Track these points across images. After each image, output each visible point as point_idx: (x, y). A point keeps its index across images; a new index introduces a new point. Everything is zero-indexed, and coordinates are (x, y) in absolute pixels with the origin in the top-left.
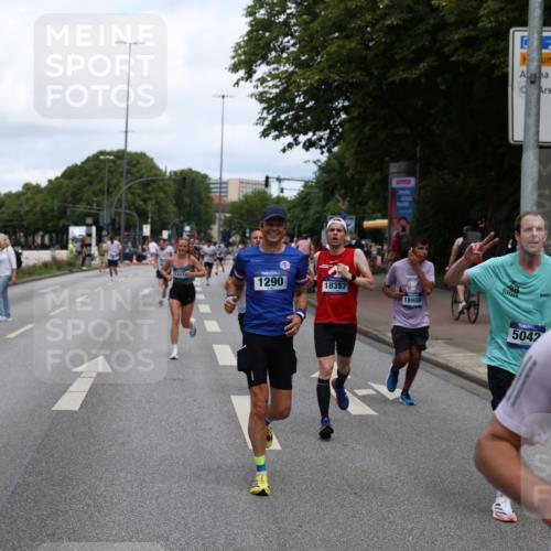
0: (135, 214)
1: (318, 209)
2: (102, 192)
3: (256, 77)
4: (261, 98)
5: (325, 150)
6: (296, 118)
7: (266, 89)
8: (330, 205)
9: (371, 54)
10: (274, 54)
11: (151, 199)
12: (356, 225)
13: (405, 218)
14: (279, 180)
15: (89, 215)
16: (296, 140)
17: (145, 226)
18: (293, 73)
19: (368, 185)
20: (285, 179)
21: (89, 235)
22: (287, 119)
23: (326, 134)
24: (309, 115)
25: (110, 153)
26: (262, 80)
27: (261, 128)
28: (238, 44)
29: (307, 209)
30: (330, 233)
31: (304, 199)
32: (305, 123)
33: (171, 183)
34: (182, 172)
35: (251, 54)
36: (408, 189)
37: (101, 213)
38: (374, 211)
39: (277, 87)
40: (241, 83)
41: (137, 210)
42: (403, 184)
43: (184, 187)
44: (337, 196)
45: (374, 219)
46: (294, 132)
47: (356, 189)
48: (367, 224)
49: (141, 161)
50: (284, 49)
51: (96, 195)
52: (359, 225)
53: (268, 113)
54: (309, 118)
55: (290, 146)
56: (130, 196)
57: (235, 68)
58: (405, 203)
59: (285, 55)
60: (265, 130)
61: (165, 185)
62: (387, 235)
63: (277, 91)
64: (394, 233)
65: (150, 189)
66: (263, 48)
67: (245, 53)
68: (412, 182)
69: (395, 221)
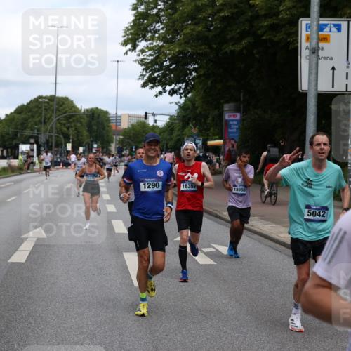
0: (62, 137)
1: (179, 133)
2: (40, 122)
3: (138, 49)
4: (142, 62)
5: (182, 96)
6: (164, 75)
7: (145, 57)
8: (186, 130)
9: (211, 34)
10: (150, 34)
11: (72, 127)
12: (203, 144)
13: (233, 139)
14: (154, 115)
15: (32, 137)
16: (164, 89)
17: (68, 144)
18: (162, 46)
19: (210, 118)
20: (157, 114)
21: (32, 150)
22: (158, 76)
23: (183, 85)
24: (172, 73)
25: (45, 98)
26: (142, 51)
27: (142, 82)
28: (127, 28)
29: (172, 134)
30: (186, 152)
31: (170, 127)
32: (170, 78)
33: (85, 116)
34: (92, 109)
35: (135, 34)
36: (236, 120)
37: (40, 136)
38: (214, 135)
39: (151, 55)
40: (129, 53)
41: (63, 134)
42: (232, 117)
43: (93, 119)
44: (191, 125)
45: (215, 140)
46: (163, 84)
47: (203, 121)
48: (210, 143)
49: (66, 103)
50: (156, 31)
51: (36, 124)
52: (204, 143)
53: (146, 72)
54: (172, 75)
55: (160, 93)
56: (58, 125)
57: (125, 43)
58: (234, 130)
59: (157, 35)
60: (144, 83)
61: (81, 118)
62: (222, 150)
63: (152, 58)
64: (227, 149)
65: (71, 120)
66: (143, 31)
67: (131, 34)
68: (238, 116)
69: (228, 141)
